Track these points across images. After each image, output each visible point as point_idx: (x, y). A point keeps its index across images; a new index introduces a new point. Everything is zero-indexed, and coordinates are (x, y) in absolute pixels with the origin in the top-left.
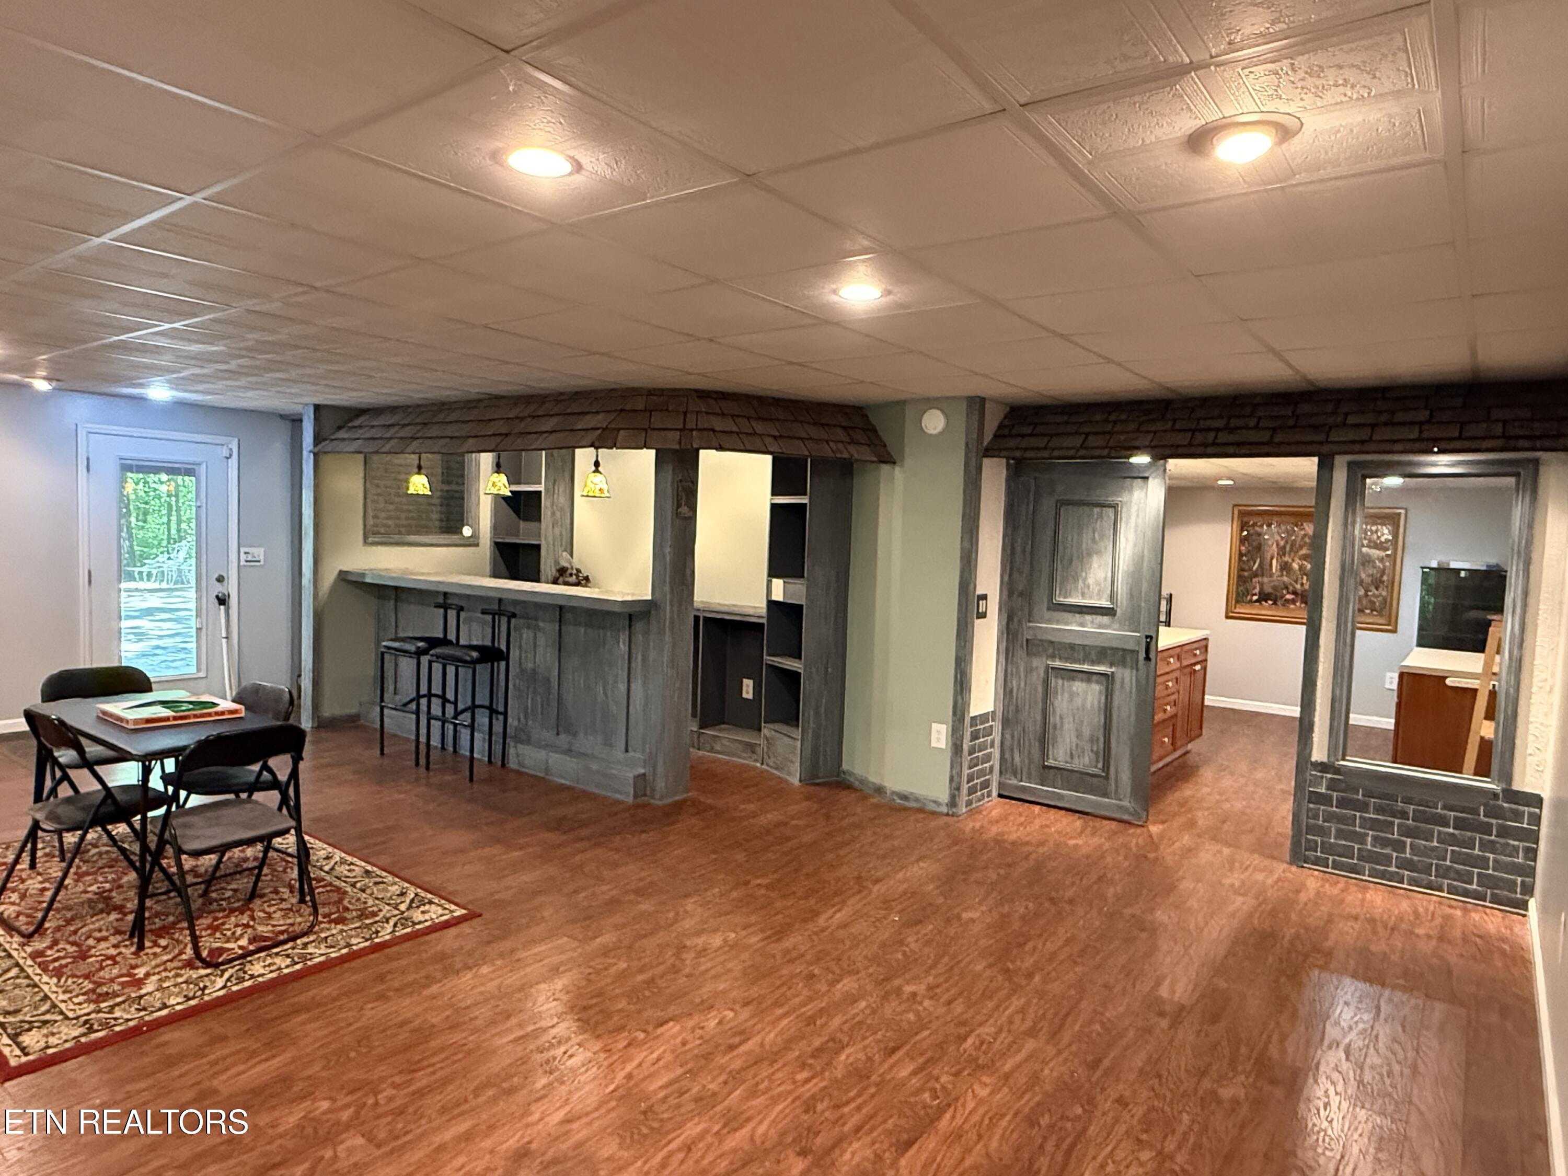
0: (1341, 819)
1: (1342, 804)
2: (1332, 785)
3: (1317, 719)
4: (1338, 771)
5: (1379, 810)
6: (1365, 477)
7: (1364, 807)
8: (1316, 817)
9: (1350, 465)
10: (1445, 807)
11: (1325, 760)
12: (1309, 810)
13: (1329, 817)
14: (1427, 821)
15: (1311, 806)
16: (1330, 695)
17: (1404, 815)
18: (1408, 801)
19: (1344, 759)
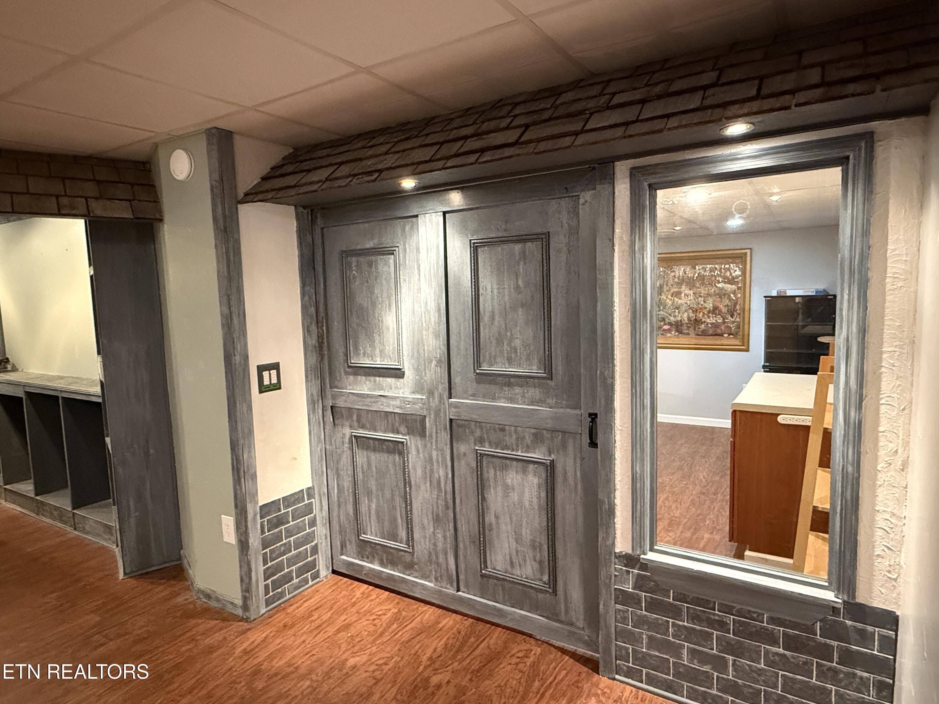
0: (653, 626)
1: (653, 606)
2: (640, 583)
3: (618, 501)
4: (644, 566)
5: (694, 618)
6: (653, 188)
7: (676, 613)
8: (624, 620)
9: (634, 173)
10: (772, 620)
11: (630, 551)
12: (617, 611)
13: (640, 622)
14: (751, 636)
15: (619, 607)
16: (630, 474)
17: (722, 625)
18: (728, 610)
19: (652, 550)
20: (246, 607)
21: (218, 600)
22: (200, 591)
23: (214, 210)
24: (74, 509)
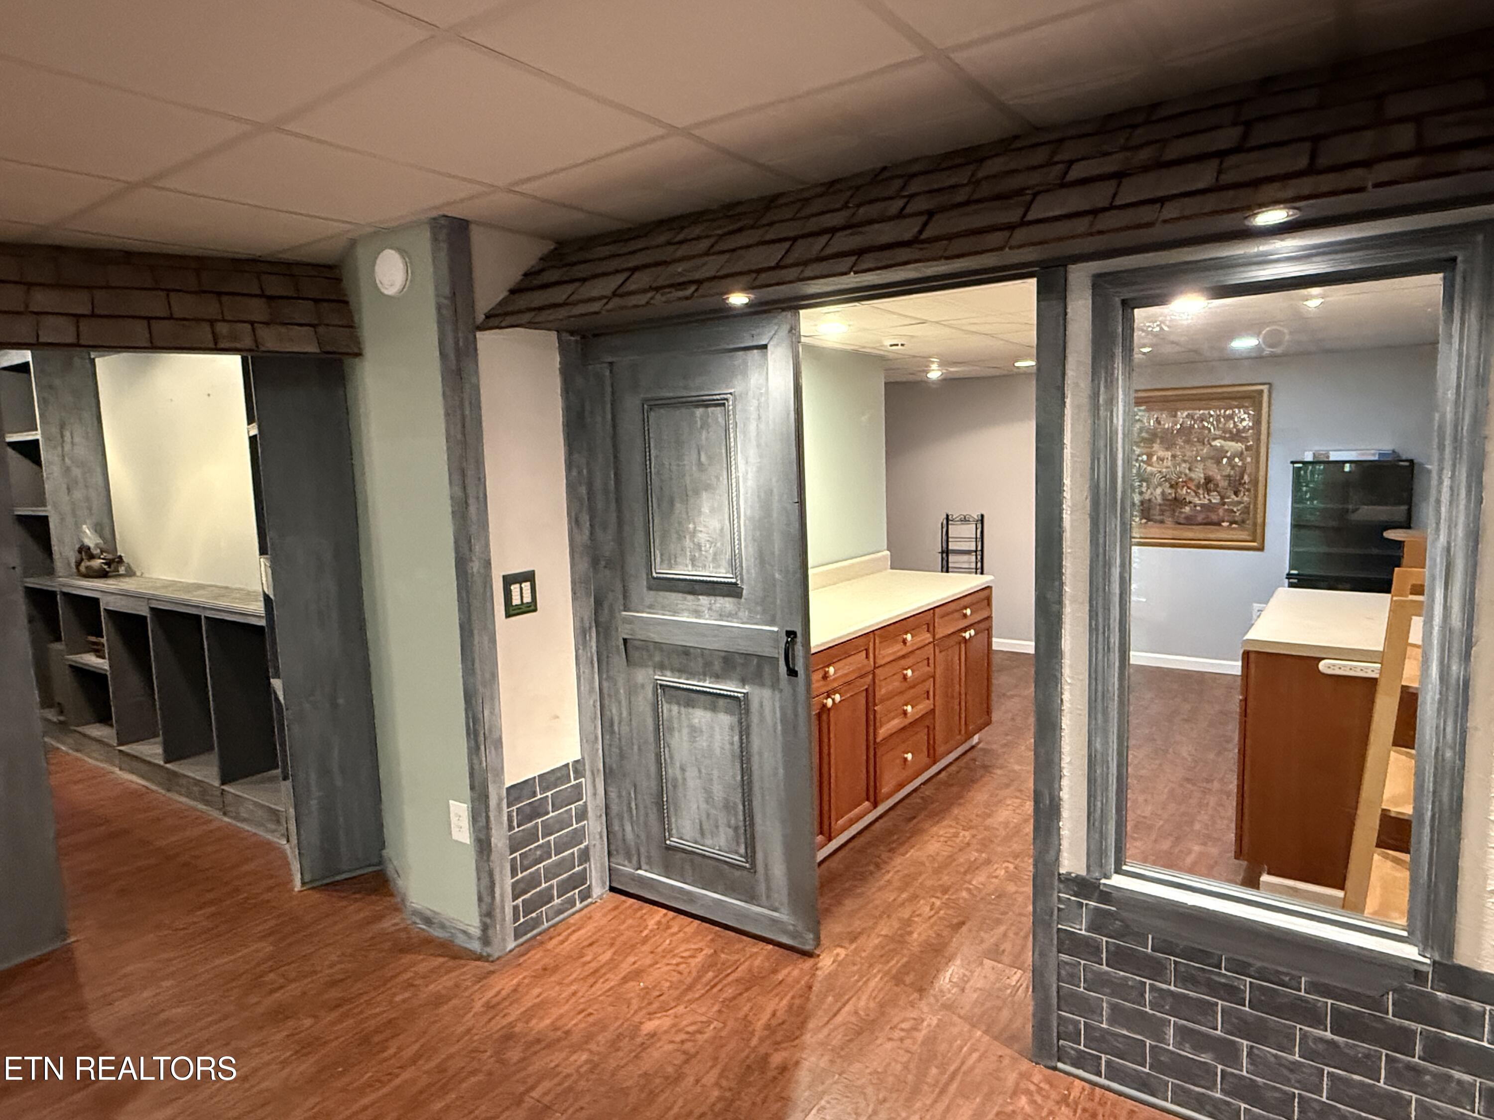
0: (1118, 989)
1: (1118, 958)
2: (1098, 923)
3: (1065, 795)
4: (1106, 896)
5: (1185, 979)
6: (1129, 305)
7: (1156, 970)
8: (1073, 978)
9: (1099, 283)
10: (1314, 987)
11: (1083, 872)
12: (1060, 964)
13: (1098, 982)
14: (1277, 1011)
15: (1064, 957)
16: (1085, 752)
17: (1232, 993)
18: (1241, 968)
19: (1118, 871)
20: (486, 940)
21: (443, 926)
22: (415, 913)
23: (441, 343)
24: (223, 783)
